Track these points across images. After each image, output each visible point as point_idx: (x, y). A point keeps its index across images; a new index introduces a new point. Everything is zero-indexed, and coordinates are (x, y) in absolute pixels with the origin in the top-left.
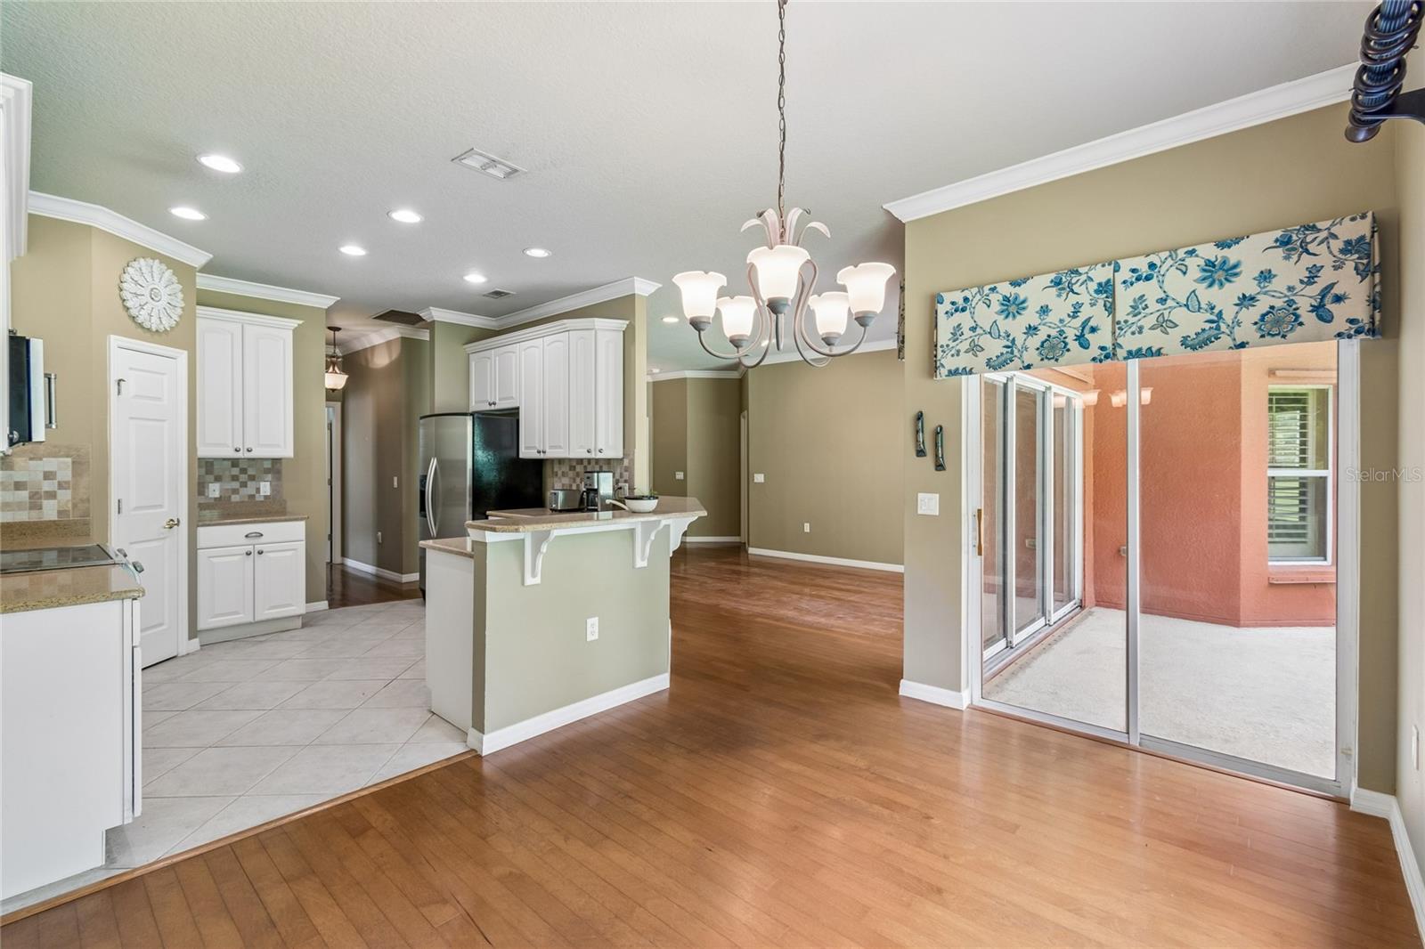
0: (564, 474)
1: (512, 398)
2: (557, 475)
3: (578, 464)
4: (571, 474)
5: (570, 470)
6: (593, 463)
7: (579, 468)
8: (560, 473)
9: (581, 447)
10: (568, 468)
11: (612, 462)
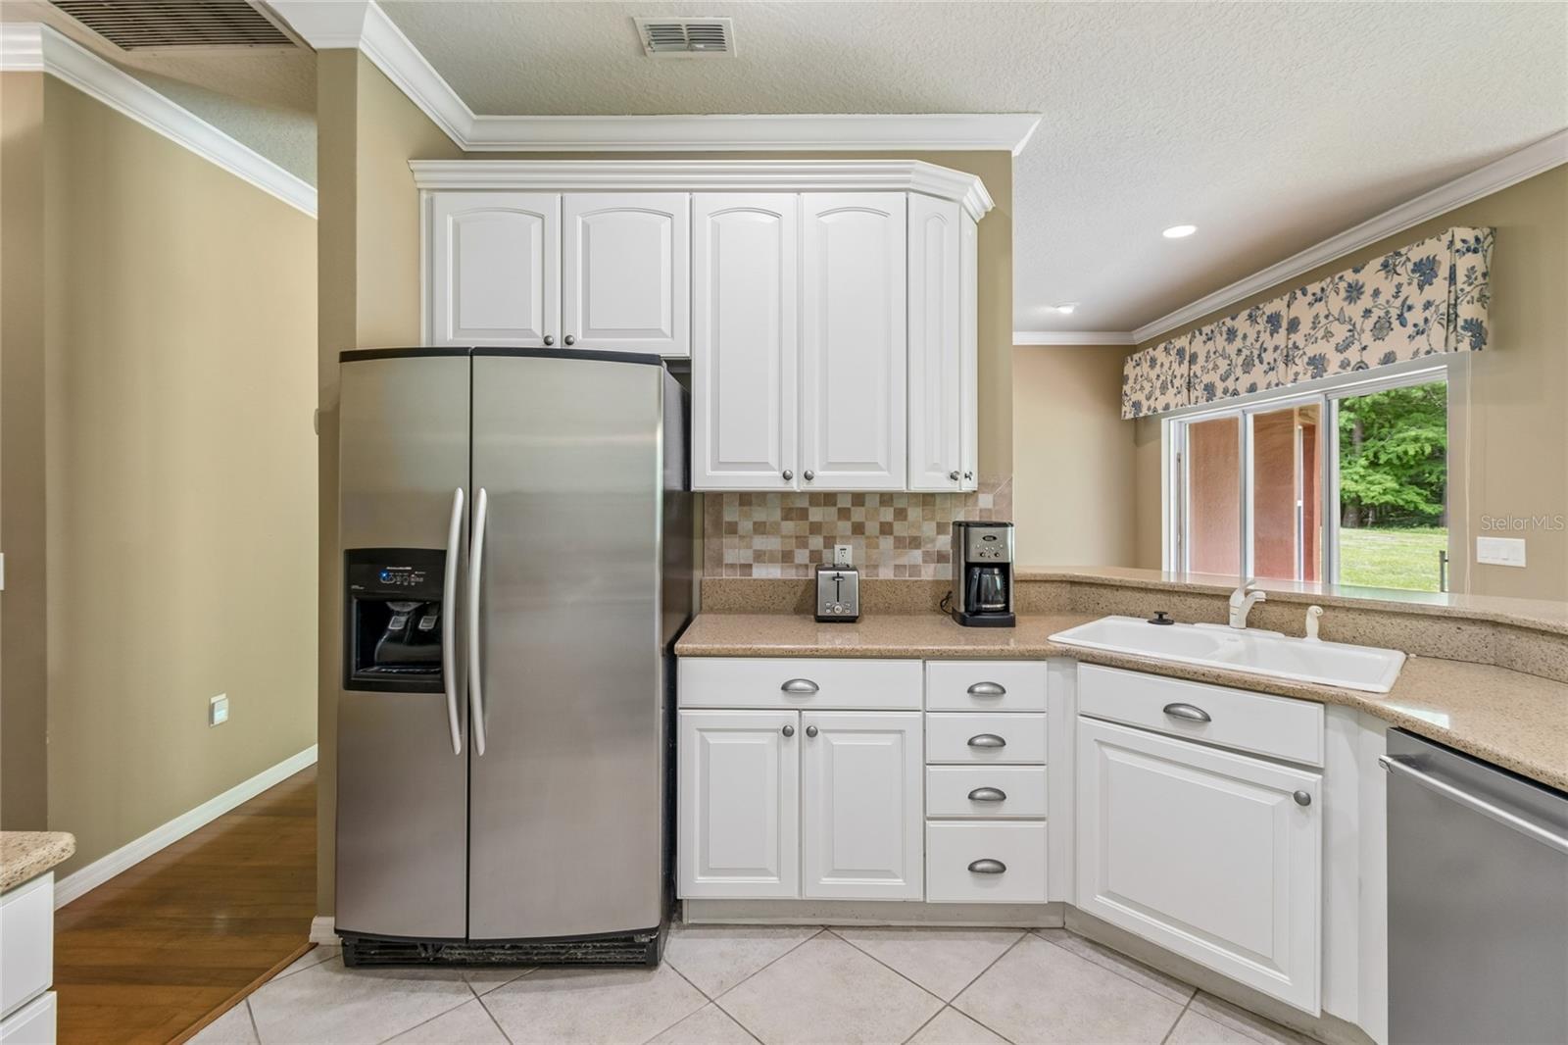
0: (760, 528)
1: (658, 332)
2: (733, 529)
3: (811, 504)
4: (789, 527)
5: (786, 518)
6: (870, 503)
7: (816, 514)
8: (746, 526)
9: (935, 467)
10: (777, 515)
11: (938, 500)
